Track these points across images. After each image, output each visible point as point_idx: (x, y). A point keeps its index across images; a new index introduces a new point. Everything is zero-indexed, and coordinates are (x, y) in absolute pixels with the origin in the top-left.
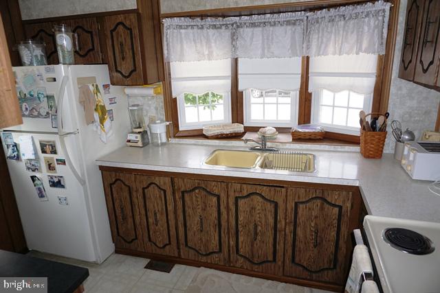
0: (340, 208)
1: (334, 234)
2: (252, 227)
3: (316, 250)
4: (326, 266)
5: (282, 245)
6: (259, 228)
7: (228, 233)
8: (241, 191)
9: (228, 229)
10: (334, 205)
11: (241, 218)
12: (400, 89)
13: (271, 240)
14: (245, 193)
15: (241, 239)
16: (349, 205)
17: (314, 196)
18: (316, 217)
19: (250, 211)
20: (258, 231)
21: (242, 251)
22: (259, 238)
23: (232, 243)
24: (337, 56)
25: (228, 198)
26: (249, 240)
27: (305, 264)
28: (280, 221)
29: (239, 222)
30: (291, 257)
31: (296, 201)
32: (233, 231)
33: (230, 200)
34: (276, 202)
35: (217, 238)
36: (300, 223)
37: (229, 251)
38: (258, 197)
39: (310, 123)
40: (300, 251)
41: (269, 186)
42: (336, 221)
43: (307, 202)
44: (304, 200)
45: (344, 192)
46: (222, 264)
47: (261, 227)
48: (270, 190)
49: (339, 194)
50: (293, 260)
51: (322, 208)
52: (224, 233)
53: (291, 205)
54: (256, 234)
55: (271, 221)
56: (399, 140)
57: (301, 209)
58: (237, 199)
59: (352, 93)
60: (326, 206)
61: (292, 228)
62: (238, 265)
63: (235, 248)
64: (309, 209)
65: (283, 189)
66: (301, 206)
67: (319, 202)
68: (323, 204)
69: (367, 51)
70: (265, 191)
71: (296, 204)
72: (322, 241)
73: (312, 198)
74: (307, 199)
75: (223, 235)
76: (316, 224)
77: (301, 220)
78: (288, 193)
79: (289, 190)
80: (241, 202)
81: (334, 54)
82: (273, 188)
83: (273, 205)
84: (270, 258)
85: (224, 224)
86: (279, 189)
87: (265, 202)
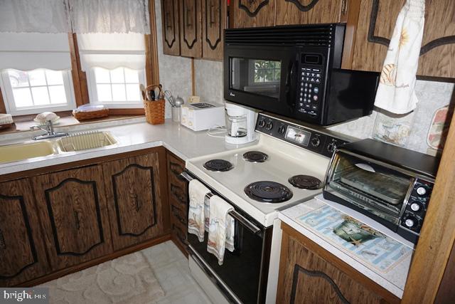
0: (151, 168)
1: (150, 193)
2: (71, 217)
3: (138, 214)
4: (149, 224)
5: (107, 222)
6: (80, 214)
7: (43, 235)
8: (50, 182)
9: (42, 231)
10: (146, 168)
11: (56, 212)
12: (165, 64)
13: (96, 222)
14: (56, 183)
15: (60, 235)
16: (157, 164)
17: (128, 164)
18: (133, 184)
19: (67, 202)
20: (79, 218)
21: (64, 248)
22: (82, 225)
23: (49, 245)
24: (107, 34)
25: (34, 196)
26: (70, 233)
27: (132, 232)
28: (101, 199)
29: (55, 218)
30: (117, 231)
31: (113, 174)
32: (49, 231)
33: (37, 197)
34: (94, 182)
35: (28, 247)
36: (120, 195)
37: (48, 255)
38: (74, 182)
39: (89, 102)
40: (125, 221)
41: (83, 167)
42: (150, 181)
43: (123, 172)
44: (120, 171)
45: (152, 154)
46: (41, 274)
47: (82, 212)
48: (85, 172)
49: (148, 157)
50: (120, 233)
51: (137, 174)
52: (37, 237)
53: (108, 180)
54: (78, 222)
55: (92, 202)
56: (174, 105)
57: (119, 181)
58: (46, 193)
59: (126, 69)
60: (140, 170)
61: (114, 202)
62: (63, 265)
63: (55, 249)
64: (126, 178)
65: (99, 167)
66: (118, 177)
67: (133, 169)
68: (137, 169)
69: (135, 30)
70: (80, 174)
71: (113, 177)
72: (142, 203)
73: (127, 167)
74: (123, 169)
75: (35, 240)
76: (134, 190)
77: (120, 190)
78: (104, 169)
79: (104, 166)
80: (53, 195)
81: (104, 31)
82: (88, 169)
83: (91, 185)
84: (98, 241)
85: (34, 226)
86: (94, 167)
87: (82, 185)
